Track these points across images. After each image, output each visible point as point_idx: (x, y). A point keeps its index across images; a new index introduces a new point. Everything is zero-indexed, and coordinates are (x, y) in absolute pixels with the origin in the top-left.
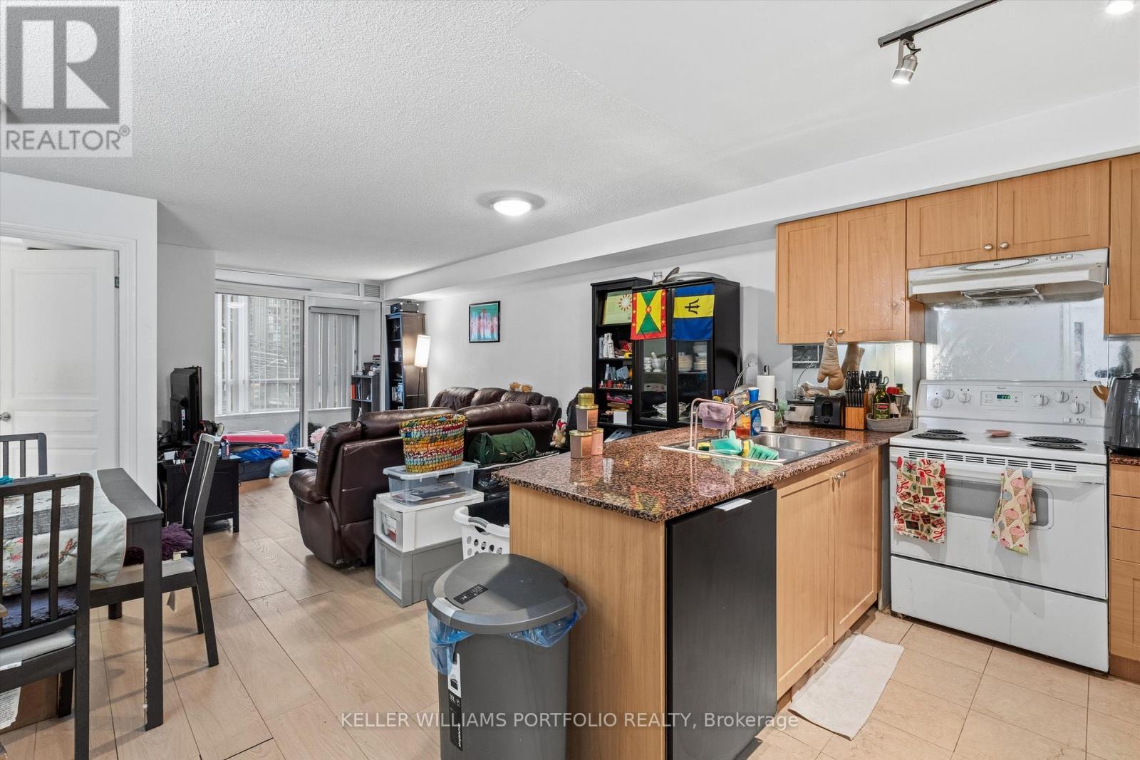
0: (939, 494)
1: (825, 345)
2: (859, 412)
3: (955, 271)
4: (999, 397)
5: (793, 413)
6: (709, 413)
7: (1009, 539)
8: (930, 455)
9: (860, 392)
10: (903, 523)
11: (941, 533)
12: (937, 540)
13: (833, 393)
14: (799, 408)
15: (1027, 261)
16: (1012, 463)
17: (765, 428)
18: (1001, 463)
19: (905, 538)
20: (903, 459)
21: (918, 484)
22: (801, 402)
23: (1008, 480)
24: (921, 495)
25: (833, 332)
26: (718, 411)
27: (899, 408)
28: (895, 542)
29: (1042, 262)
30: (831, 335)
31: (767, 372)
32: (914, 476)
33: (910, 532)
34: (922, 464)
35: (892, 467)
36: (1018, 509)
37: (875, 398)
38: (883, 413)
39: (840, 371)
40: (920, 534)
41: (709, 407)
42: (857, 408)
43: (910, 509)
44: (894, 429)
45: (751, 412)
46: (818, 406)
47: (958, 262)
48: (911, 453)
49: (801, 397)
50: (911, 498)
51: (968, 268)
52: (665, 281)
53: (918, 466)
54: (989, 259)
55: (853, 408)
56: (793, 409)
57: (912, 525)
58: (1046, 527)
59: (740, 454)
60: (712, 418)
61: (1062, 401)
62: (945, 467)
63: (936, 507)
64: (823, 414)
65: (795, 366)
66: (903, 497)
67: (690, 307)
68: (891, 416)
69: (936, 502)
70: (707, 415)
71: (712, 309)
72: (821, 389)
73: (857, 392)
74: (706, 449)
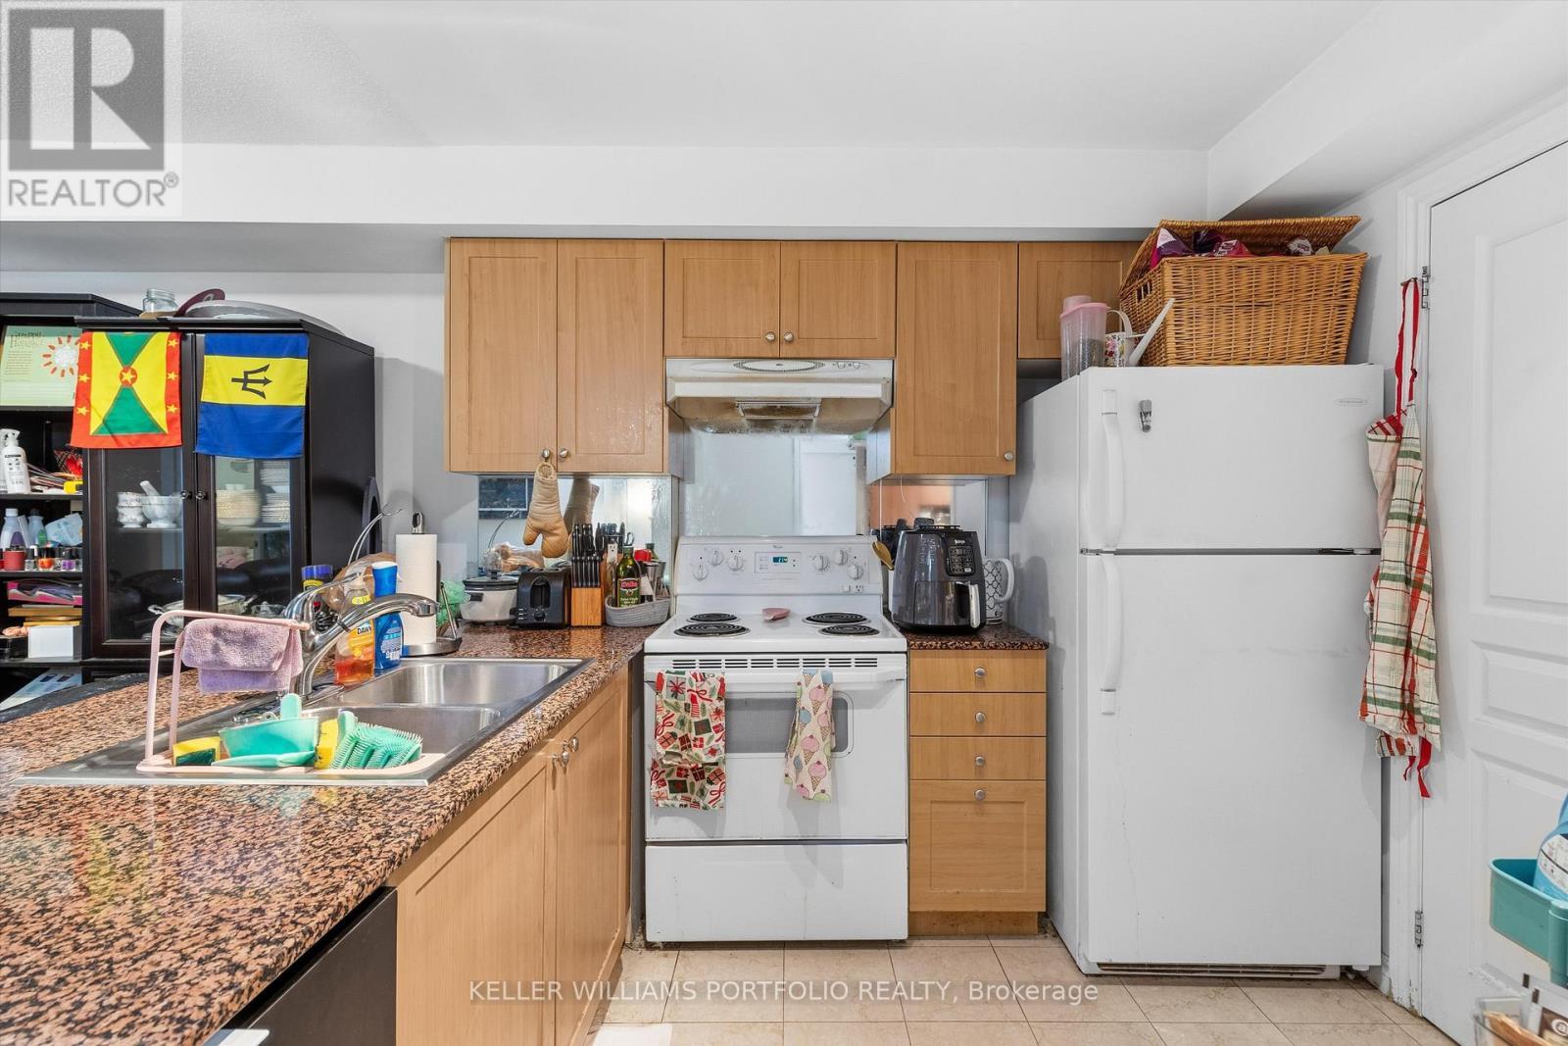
0: (717, 729)
1: (538, 476)
2: (593, 595)
3: (727, 368)
4: (776, 560)
5: (477, 604)
6: (216, 649)
7: (809, 785)
8: (704, 664)
9: (595, 561)
10: (665, 785)
11: (720, 791)
12: (714, 806)
13: (550, 563)
14: (489, 595)
15: (812, 365)
16: (808, 663)
17: (415, 648)
18: (794, 664)
19: (668, 810)
20: (666, 676)
21: (688, 717)
22: (495, 585)
23: (806, 690)
24: (693, 735)
25: (551, 454)
26: (248, 640)
27: (652, 583)
28: (653, 820)
29: (829, 368)
30: (547, 459)
31: (420, 527)
32: (682, 704)
33: (675, 798)
34: (694, 680)
35: (648, 691)
36: (818, 735)
37: (617, 571)
38: (630, 596)
39: (562, 524)
40: (689, 799)
41: (216, 631)
42: (590, 589)
43: (675, 761)
44: (647, 621)
45: (377, 620)
46: (524, 590)
47: (733, 355)
48: (677, 664)
49: (495, 573)
50: (678, 742)
51: (745, 365)
52: (181, 312)
53: (687, 686)
54: (770, 356)
55: (583, 589)
56: (477, 598)
57: (678, 787)
58: (845, 752)
59: (309, 763)
60: (223, 663)
61: (842, 564)
62: (726, 682)
63: (713, 752)
64: (533, 605)
65: (483, 516)
66: (665, 741)
67: (246, 381)
68: (642, 599)
69: (713, 743)
70: (210, 656)
71: (303, 391)
72: (531, 556)
73: (591, 560)
74: (205, 758)
